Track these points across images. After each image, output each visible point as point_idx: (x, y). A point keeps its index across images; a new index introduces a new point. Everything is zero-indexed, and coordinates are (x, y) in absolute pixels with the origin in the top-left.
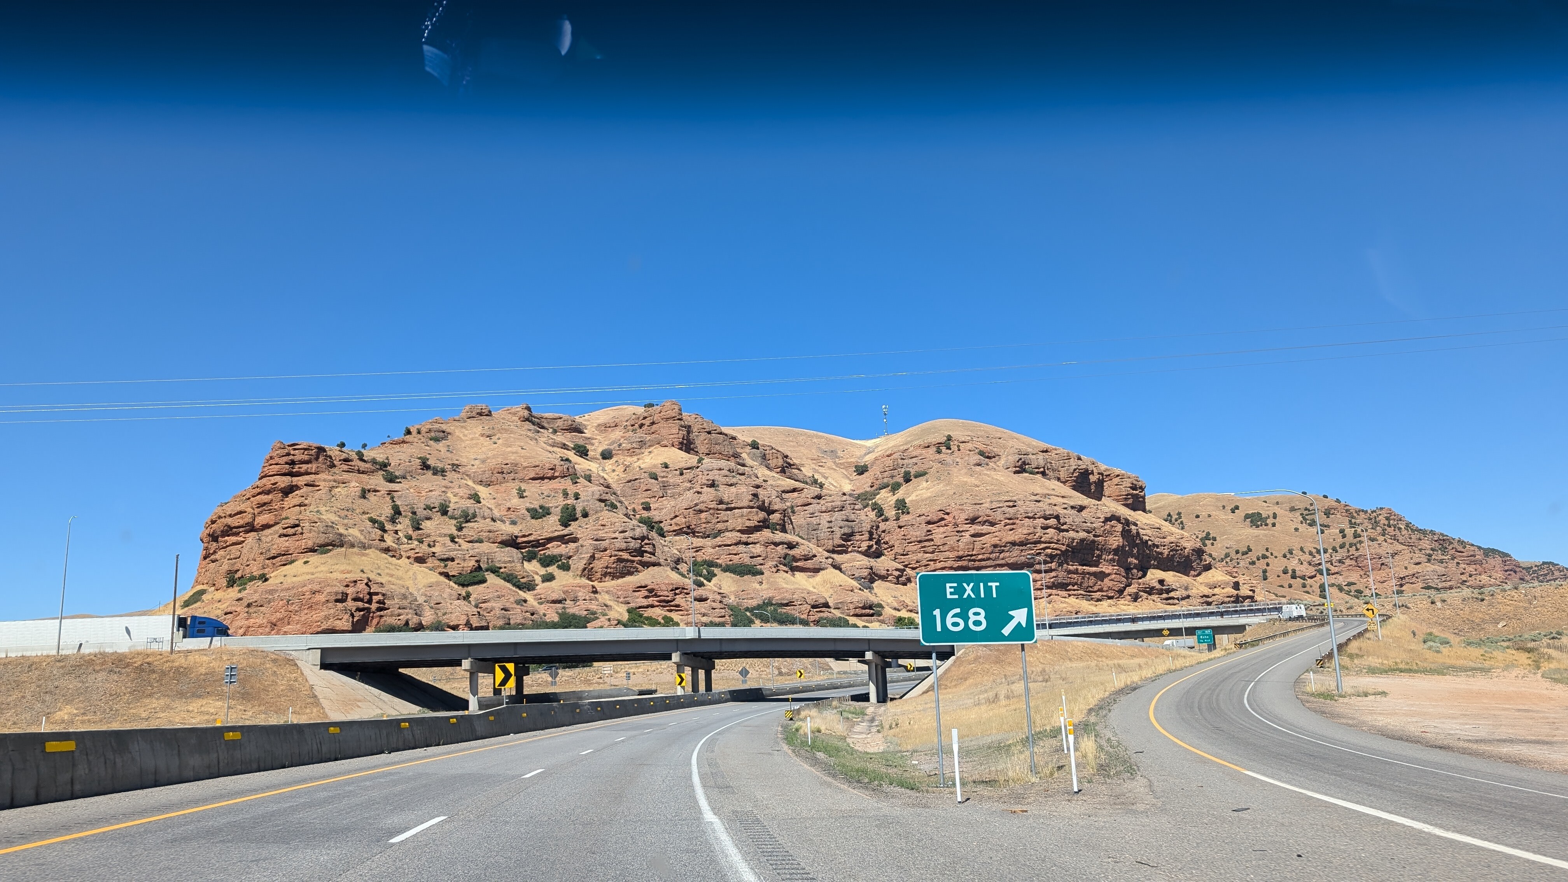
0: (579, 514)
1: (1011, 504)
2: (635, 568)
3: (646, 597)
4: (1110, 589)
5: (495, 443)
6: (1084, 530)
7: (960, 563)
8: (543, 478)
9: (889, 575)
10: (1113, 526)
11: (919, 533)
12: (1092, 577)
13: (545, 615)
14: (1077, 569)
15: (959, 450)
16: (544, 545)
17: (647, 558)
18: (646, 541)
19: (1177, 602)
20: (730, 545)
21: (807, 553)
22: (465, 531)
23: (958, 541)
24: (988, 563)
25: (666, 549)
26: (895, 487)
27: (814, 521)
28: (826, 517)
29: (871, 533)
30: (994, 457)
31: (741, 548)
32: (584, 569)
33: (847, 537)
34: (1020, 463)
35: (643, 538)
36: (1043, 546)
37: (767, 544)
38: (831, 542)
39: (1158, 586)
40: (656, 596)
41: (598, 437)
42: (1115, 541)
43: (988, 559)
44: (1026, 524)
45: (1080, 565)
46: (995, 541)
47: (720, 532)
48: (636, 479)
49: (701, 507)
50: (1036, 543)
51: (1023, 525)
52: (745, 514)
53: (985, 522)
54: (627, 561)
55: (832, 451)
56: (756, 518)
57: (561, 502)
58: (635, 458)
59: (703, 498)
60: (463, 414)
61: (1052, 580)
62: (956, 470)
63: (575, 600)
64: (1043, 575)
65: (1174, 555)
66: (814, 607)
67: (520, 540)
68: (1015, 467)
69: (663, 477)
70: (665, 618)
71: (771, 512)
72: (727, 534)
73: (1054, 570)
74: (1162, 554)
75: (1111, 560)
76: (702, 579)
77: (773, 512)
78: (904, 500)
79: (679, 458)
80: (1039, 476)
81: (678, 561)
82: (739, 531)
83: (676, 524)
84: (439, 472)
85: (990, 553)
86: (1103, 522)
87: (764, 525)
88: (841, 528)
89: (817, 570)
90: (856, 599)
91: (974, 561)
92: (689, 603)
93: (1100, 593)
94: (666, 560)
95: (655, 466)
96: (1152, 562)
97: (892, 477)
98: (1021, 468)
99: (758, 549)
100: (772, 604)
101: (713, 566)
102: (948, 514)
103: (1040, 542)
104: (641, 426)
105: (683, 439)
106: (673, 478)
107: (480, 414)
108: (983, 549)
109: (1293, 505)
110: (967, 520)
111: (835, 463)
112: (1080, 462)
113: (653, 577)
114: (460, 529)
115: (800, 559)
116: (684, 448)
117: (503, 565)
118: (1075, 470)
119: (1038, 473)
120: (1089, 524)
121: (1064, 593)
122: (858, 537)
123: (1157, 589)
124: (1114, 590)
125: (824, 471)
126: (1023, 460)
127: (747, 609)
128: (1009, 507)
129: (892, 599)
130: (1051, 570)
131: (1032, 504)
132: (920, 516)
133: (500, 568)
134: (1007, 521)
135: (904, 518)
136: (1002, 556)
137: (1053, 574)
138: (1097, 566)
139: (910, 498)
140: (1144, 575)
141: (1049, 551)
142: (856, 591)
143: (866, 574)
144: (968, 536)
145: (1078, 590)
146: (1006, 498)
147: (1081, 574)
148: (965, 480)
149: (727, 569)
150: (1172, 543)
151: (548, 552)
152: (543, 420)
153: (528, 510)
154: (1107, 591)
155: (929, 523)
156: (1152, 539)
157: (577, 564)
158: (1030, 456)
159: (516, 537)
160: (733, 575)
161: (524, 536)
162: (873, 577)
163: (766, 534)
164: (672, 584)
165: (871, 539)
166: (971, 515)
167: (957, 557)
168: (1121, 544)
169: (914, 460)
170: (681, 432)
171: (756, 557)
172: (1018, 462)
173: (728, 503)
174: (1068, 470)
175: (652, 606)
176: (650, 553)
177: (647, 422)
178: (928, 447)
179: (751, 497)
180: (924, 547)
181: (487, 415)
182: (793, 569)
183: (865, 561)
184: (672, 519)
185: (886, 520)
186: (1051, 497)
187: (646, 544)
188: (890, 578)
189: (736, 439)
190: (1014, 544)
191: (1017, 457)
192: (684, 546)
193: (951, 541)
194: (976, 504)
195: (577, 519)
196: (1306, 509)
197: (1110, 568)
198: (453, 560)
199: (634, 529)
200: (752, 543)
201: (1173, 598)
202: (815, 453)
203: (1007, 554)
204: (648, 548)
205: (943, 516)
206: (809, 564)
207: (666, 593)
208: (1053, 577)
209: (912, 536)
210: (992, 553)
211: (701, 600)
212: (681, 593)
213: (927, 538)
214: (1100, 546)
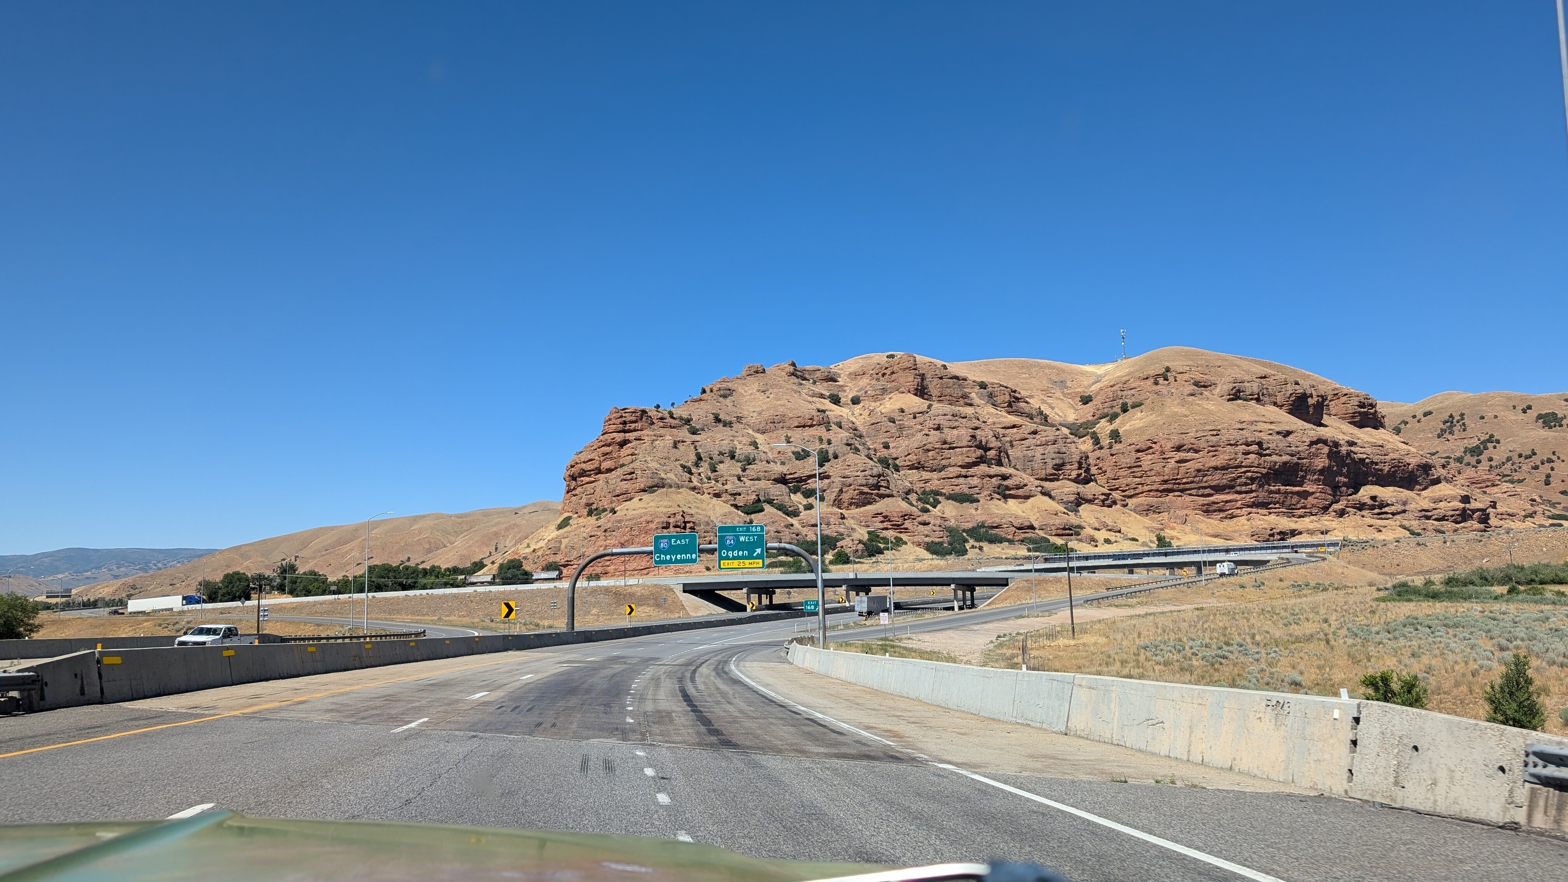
0: (831, 456)
1: (1215, 433)
2: (873, 499)
3: (882, 522)
4: (1313, 506)
5: (768, 397)
6: (1288, 454)
7: (1165, 486)
8: (804, 426)
9: (1095, 499)
10: (1319, 449)
11: (1129, 460)
12: (1295, 496)
13: (806, 536)
14: (1279, 489)
15: (1176, 381)
16: (805, 480)
17: (883, 491)
18: (882, 478)
19: (1391, 516)
20: (952, 478)
21: (1018, 483)
22: (748, 472)
23: (1164, 467)
24: (1193, 485)
25: (899, 482)
26: (1113, 417)
27: (1030, 453)
28: (1040, 450)
29: (1080, 463)
30: (1210, 386)
31: (961, 480)
32: (835, 500)
33: (1059, 467)
34: (1234, 391)
35: (879, 476)
36: (1244, 469)
37: (982, 477)
38: (1044, 471)
39: (1370, 502)
40: (889, 521)
41: (849, 385)
42: (1321, 462)
43: (1192, 482)
44: (1228, 451)
45: (1283, 485)
46: (1199, 466)
47: (944, 467)
48: (878, 423)
49: (929, 447)
50: (1237, 467)
51: (1225, 452)
52: (964, 452)
53: (1190, 449)
54: (867, 493)
55: (1062, 382)
56: (974, 455)
57: (818, 446)
58: (878, 403)
59: (930, 439)
60: (744, 373)
61: (1252, 500)
62: (1169, 400)
63: (828, 524)
64: (1244, 495)
65: (1396, 471)
66: (1019, 529)
67: (788, 477)
68: (1229, 395)
69: (900, 420)
70: (896, 538)
71: (987, 449)
72: (950, 469)
73: (1255, 491)
74: (1381, 470)
75: (1315, 480)
76: (928, 506)
77: (990, 449)
78: (1117, 430)
79: (915, 403)
80: (1253, 403)
81: (909, 492)
82: (959, 466)
83: (909, 461)
84: (727, 424)
85: (1194, 477)
86: (1308, 446)
87: (981, 460)
88: (1053, 459)
89: (1027, 497)
90: (1058, 522)
91: (1179, 484)
92: (915, 526)
93: (1304, 510)
94: (898, 492)
95: (893, 411)
96: (1370, 479)
97: (1112, 407)
98: (1236, 395)
99: (975, 481)
100: (984, 527)
101: (938, 495)
102: (1155, 443)
103: (1241, 467)
104: (884, 375)
105: (918, 385)
106: (908, 422)
107: (757, 372)
108: (1187, 473)
110: (1172, 448)
111: (1063, 393)
112: (1297, 387)
113: (887, 506)
114: (744, 470)
115: (1013, 488)
116: (919, 393)
117: (775, 498)
118: (1291, 394)
119: (1252, 399)
120: (1293, 448)
121: (1265, 511)
122: (1068, 467)
123: (1368, 505)
124: (1318, 507)
125: (1052, 402)
126: (1237, 388)
127: (964, 531)
128: (1213, 435)
129: (1094, 520)
130: (1251, 491)
131: (1235, 433)
132: (1130, 445)
133: (774, 500)
134: (1210, 448)
135: (1117, 447)
136: (1205, 479)
137: (1254, 494)
138: (1301, 486)
139: (1124, 428)
140: (1356, 491)
141: (1249, 474)
142: (1060, 514)
143: (1073, 499)
144: (1173, 462)
145: (1279, 508)
146: (1211, 428)
147: (1283, 493)
148: (1176, 410)
149: (950, 497)
150: (1395, 459)
151: (808, 487)
152: (805, 372)
153: (793, 453)
154: (1310, 508)
155: (1138, 451)
156: (1371, 457)
157: (830, 496)
158: (1246, 384)
159: (785, 475)
160: (954, 503)
161: (791, 474)
162: (1079, 501)
163: (983, 468)
164: (902, 512)
165: (1080, 468)
166: (1177, 444)
167: (1163, 481)
168: (1327, 465)
169: (1132, 392)
170: (916, 380)
171: (974, 487)
172: (1232, 390)
173: (951, 443)
174: (1284, 394)
175: (887, 529)
176: (885, 487)
177: (888, 372)
178: (1147, 378)
179: (969, 438)
180: (1134, 472)
181: (762, 373)
182: (1006, 497)
183: (1073, 487)
184: (906, 456)
185: (1101, 448)
186: (1258, 424)
187: (882, 480)
188: (1096, 501)
189: (966, 380)
190: (1216, 468)
191: (1231, 386)
192: (916, 478)
193: (1158, 467)
194: (1182, 434)
195: (829, 460)
197: (1315, 487)
198: (740, 494)
199: (872, 469)
200: (971, 476)
201: (1386, 513)
202: (1045, 383)
203: (1210, 478)
204: (883, 483)
205: (1151, 445)
206: (1020, 492)
207: (897, 519)
208: (1254, 497)
209: (1123, 463)
210: (1196, 476)
211: (925, 524)
212: (909, 519)
213: (1136, 464)
214: (1304, 468)
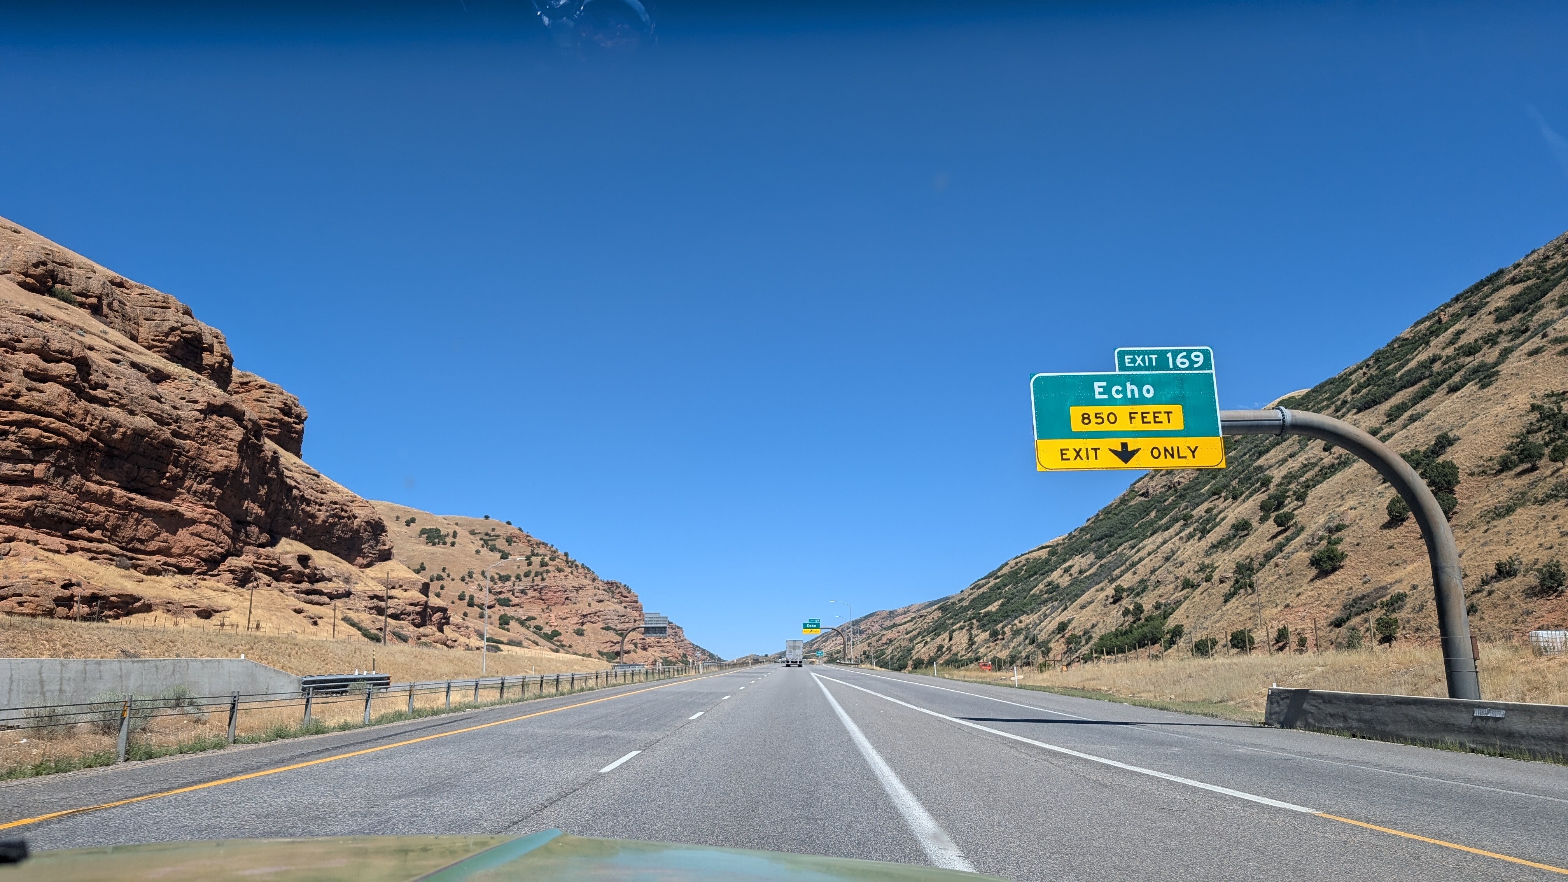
4: (187, 551)
6: (150, 415)
10: (223, 427)
12: (148, 521)
14: (110, 494)
34: (40, 270)
36: (19, 416)
39: (296, 566)
42: (222, 457)
45: (121, 487)
61: (25, 504)
73: (38, 481)
74: (313, 517)
75: (203, 493)
80: (81, 309)
86: (201, 411)
93: (163, 559)
96: (294, 528)
98: (41, 285)
103: (13, 407)
109: (473, 528)
118: (173, 329)
120: (166, 407)
121: (56, 542)
123: (292, 572)
124: (197, 556)
130: (29, 480)
137: (36, 490)
138: (169, 500)
140: (273, 543)
141: (35, 433)
145: (100, 541)
147: (118, 507)
150: (336, 503)
154: (179, 556)
156: (302, 487)
168: (234, 466)
191: (36, 262)
196: (487, 534)
197: (199, 509)
201: (320, 593)
208: (32, 498)
214: (183, 459)
